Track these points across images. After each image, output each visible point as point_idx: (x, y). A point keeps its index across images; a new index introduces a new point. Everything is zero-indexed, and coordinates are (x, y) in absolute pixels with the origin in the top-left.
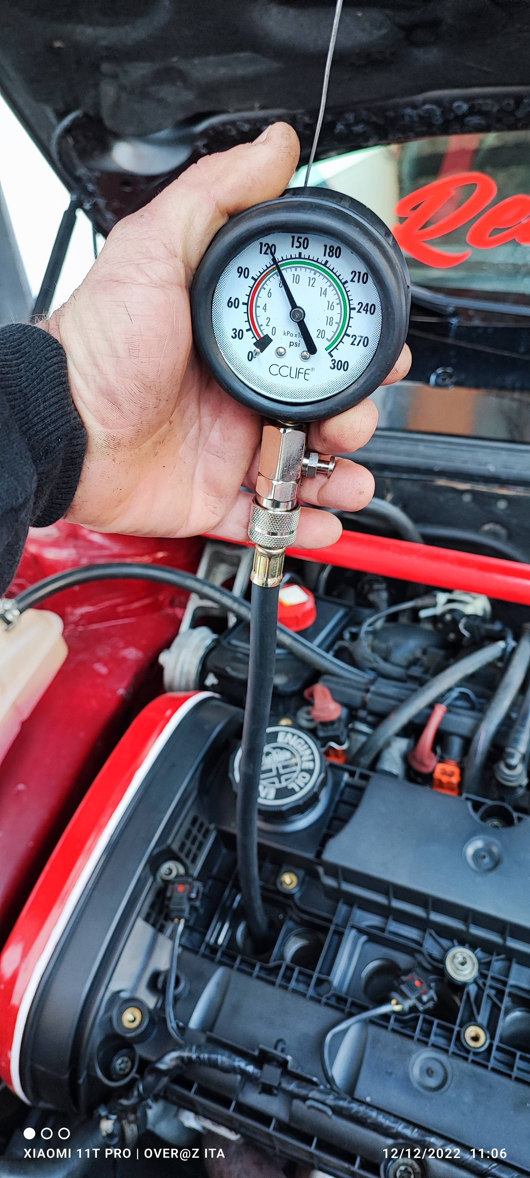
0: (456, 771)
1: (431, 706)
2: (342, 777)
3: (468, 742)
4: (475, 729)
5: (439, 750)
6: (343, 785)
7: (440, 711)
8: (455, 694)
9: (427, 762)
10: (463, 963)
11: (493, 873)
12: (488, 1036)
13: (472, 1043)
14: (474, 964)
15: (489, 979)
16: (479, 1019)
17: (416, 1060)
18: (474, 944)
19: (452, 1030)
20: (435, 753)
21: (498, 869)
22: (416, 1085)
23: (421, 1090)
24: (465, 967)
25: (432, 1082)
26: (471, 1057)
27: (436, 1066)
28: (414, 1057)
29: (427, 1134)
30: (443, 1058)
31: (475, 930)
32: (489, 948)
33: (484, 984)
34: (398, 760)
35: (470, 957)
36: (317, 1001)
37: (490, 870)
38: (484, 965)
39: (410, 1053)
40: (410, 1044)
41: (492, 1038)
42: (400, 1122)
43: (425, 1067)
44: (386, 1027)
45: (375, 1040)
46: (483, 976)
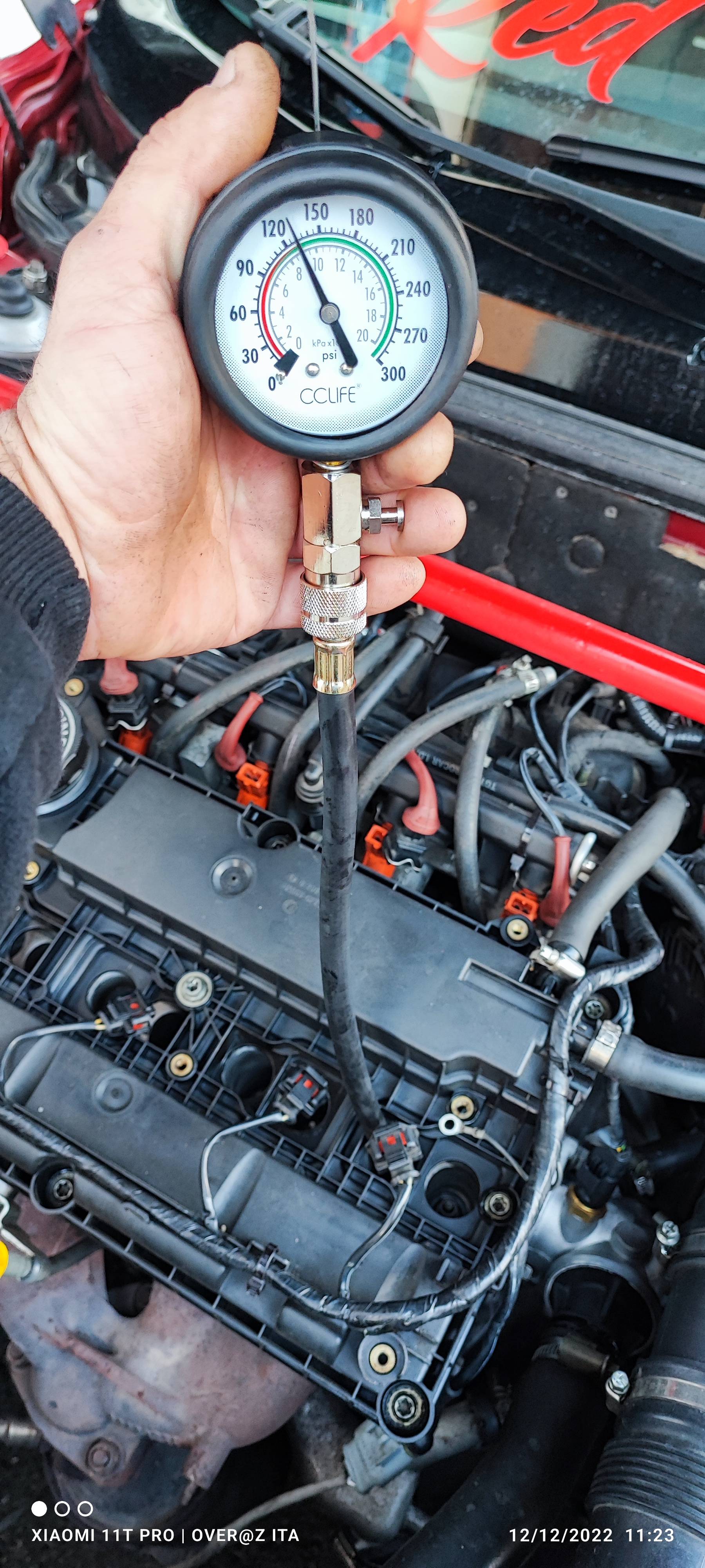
0: (264, 774)
2: (113, 761)
3: (281, 741)
5: (250, 746)
6: (112, 770)
7: (254, 700)
8: (281, 682)
9: (233, 759)
10: (193, 989)
11: (237, 899)
12: (196, 1066)
13: (176, 1071)
14: (207, 991)
15: (218, 1008)
16: (192, 1048)
17: (103, 1078)
18: (213, 971)
19: (161, 1055)
20: (246, 749)
21: (244, 894)
22: (95, 1103)
23: (100, 1109)
24: (195, 992)
25: (115, 1103)
26: (170, 1085)
27: (125, 1088)
28: (103, 1075)
29: (79, 1152)
30: (134, 1081)
31: (212, 958)
32: (227, 977)
33: (211, 1014)
34: (207, 751)
35: (204, 983)
36: (20, 1004)
37: (235, 894)
38: (217, 994)
39: (99, 1070)
40: (104, 1063)
41: (200, 1068)
42: (54, 1136)
43: (112, 1088)
44: (88, 1043)
45: (66, 1053)
46: (213, 1005)
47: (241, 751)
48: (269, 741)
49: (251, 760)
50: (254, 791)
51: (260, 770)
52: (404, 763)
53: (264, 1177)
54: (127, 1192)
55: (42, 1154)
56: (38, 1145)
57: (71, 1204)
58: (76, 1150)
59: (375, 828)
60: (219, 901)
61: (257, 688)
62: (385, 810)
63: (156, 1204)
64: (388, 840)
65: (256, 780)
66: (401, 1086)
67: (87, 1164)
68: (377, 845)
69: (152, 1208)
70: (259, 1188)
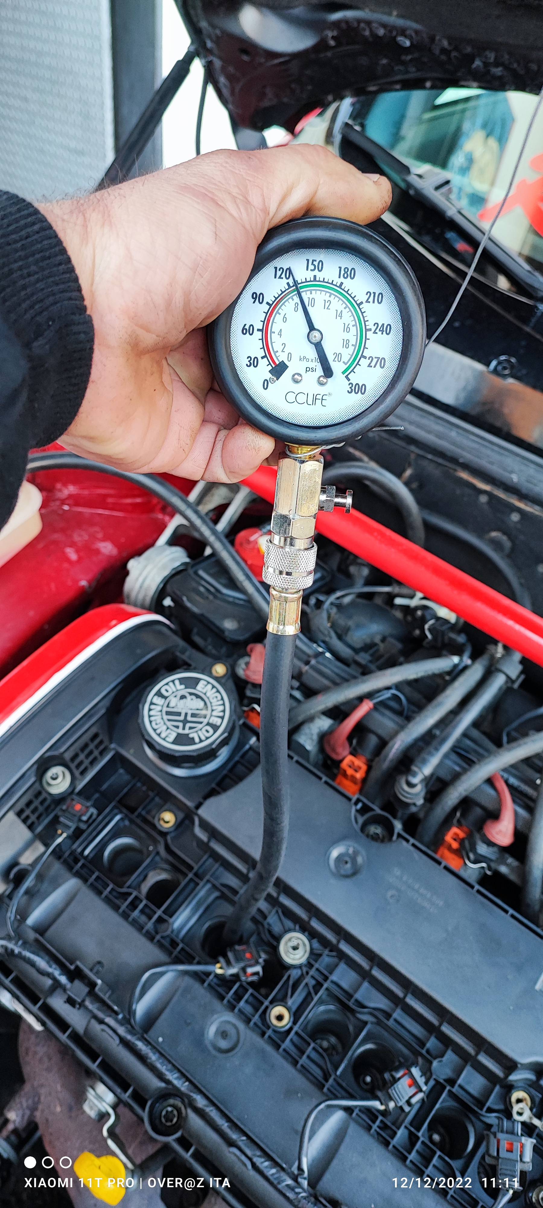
0: (364, 768)
1: (360, 699)
2: (249, 739)
3: (383, 744)
4: (396, 734)
5: (355, 742)
6: (247, 747)
7: (366, 707)
8: (387, 694)
9: (339, 750)
10: (295, 948)
11: (348, 881)
12: (292, 1019)
13: (274, 1022)
14: (306, 951)
15: (314, 969)
16: (290, 1002)
17: (216, 1019)
18: (312, 934)
19: (262, 1003)
20: (351, 744)
21: (354, 878)
22: (207, 1042)
23: (210, 1048)
24: (297, 951)
25: (224, 1044)
26: (269, 1033)
27: (232, 1032)
28: (215, 1016)
29: (195, 1090)
30: (241, 1026)
31: (315, 924)
32: (324, 942)
33: (307, 973)
34: (315, 737)
35: (304, 945)
36: (151, 937)
37: (347, 876)
38: (314, 956)
39: (213, 1012)
40: (217, 1004)
41: (295, 1023)
42: (176, 1071)
43: (222, 1029)
44: (203, 982)
45: (187, 990)
46: (309, 965)
47: (347, 745)
48: (373, 741)
49: (354, 753)
50: (353, 779)
51: (360, 763)
52: (490, 781)
53: (347, 1139)
54: (234, 1136)
55: (163, 1085)
56: (160, 1076)
57: (178, 1135)
58: (192, 1088)
59: (455, 830)
60: (333, 881)
61: (369, 695)
62: (463, 815)
63: (258, 1153)
64: (467, 843)
65: (356, 771)
66: (468, 1071)
67: (200, 1102)
68: (455, 845)
69: (255, 1155)
70: (342, 1149)
